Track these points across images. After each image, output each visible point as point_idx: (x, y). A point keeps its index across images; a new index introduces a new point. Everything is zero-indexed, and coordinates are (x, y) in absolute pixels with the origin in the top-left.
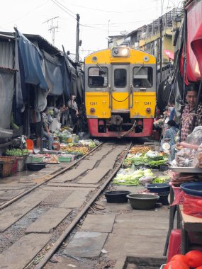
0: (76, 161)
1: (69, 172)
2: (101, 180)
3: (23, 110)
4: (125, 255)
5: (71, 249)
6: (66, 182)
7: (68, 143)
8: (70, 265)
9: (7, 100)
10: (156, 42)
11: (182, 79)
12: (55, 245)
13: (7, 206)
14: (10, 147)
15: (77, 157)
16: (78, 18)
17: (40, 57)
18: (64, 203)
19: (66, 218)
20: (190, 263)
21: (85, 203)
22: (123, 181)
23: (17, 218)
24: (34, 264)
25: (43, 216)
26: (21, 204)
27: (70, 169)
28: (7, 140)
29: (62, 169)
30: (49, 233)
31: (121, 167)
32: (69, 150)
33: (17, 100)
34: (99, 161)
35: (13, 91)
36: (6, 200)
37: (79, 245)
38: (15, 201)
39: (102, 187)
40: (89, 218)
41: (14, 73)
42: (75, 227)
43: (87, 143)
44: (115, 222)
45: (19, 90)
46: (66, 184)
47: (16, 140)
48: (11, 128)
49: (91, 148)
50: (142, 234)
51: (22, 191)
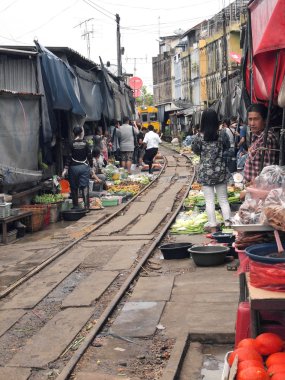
0: (124, 205)
1: (116, 219)
2: (156, 229)
3: (53, 144)
4: (187, 331)
5: (119, 326)
6: (111, 234)
7: (113, 180)
8: (117, 349)
9: (32, 133)
10: (220, 42)
11: (249, 97)
12: (99, 322)
13: (37, 272)
14: (40, 193)
15: (125, 199)
16: (118, 19)
17: (72, 74)
18: (110, 263)
19: (112, 283)
20: (263, 350)
21: (136, 262)
22: (183, 228)
23: (50, 288)
24: (73, 350)
25: (83, 284)
26: (55, 268)
27: (117, 215)
28: (35, 184)
29: (107, 216)
30: (91, 306)
31: (181, 210)
32: (116, 190)
33: (45, 133)
34: (154, 202)
35: (38, 122)
36: (36, 265)
37: (129, 321)
38: (47, 265)
39: (158, 239)
40: (141, 282)
41: (38, 98)
42: (123, 295)
43: (138, 179)
44: (174, 286)
45: (46, 119)
46: (113, 237)
47: (47, 182)
48: (39, 168)
49: (144, 185)
50: (208, 300)
51: (57, 250)
